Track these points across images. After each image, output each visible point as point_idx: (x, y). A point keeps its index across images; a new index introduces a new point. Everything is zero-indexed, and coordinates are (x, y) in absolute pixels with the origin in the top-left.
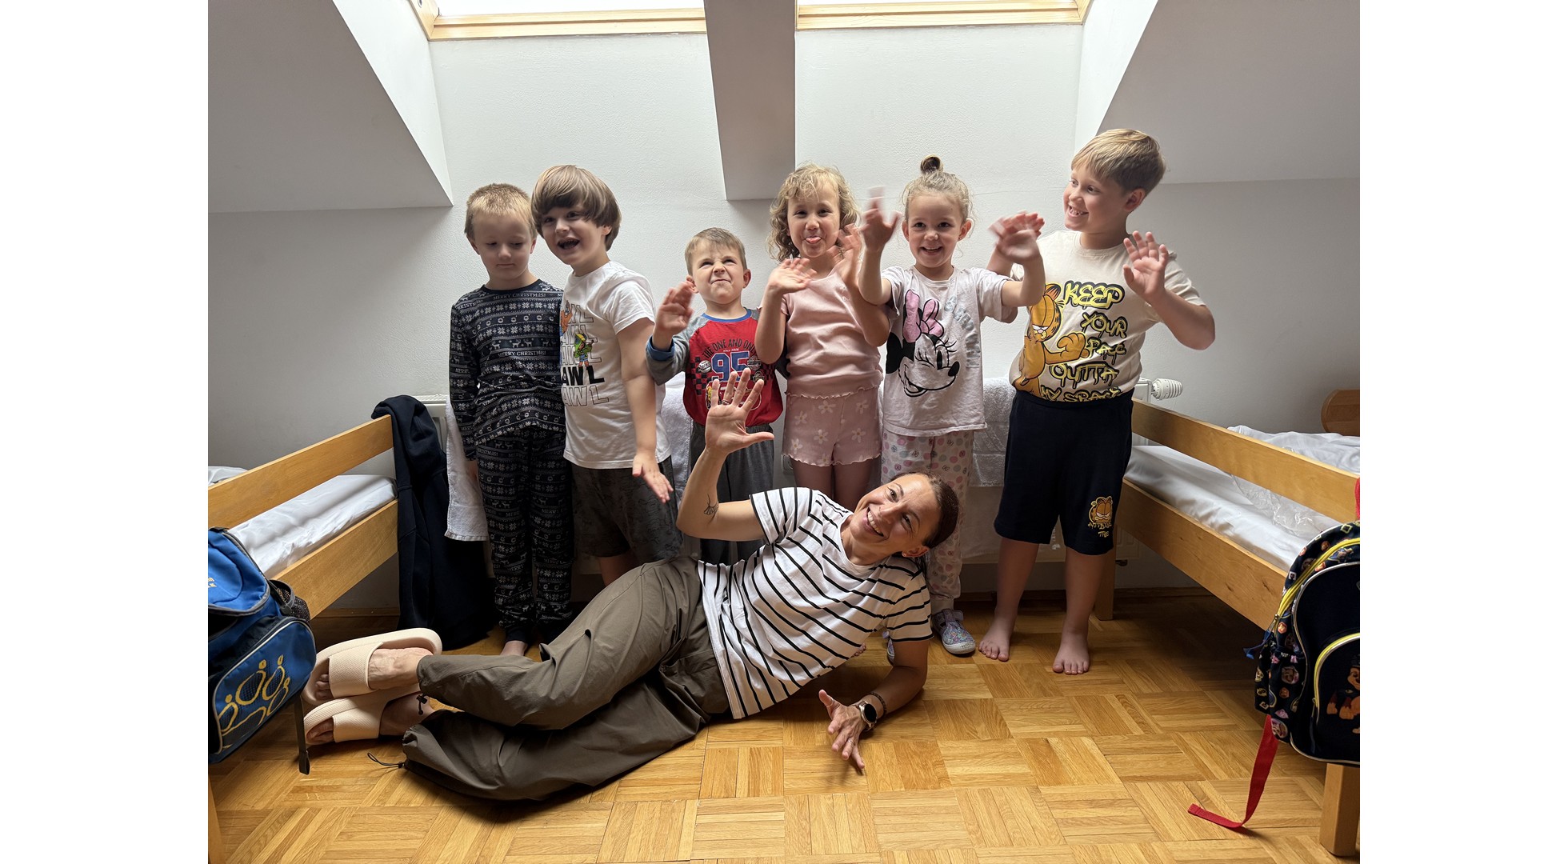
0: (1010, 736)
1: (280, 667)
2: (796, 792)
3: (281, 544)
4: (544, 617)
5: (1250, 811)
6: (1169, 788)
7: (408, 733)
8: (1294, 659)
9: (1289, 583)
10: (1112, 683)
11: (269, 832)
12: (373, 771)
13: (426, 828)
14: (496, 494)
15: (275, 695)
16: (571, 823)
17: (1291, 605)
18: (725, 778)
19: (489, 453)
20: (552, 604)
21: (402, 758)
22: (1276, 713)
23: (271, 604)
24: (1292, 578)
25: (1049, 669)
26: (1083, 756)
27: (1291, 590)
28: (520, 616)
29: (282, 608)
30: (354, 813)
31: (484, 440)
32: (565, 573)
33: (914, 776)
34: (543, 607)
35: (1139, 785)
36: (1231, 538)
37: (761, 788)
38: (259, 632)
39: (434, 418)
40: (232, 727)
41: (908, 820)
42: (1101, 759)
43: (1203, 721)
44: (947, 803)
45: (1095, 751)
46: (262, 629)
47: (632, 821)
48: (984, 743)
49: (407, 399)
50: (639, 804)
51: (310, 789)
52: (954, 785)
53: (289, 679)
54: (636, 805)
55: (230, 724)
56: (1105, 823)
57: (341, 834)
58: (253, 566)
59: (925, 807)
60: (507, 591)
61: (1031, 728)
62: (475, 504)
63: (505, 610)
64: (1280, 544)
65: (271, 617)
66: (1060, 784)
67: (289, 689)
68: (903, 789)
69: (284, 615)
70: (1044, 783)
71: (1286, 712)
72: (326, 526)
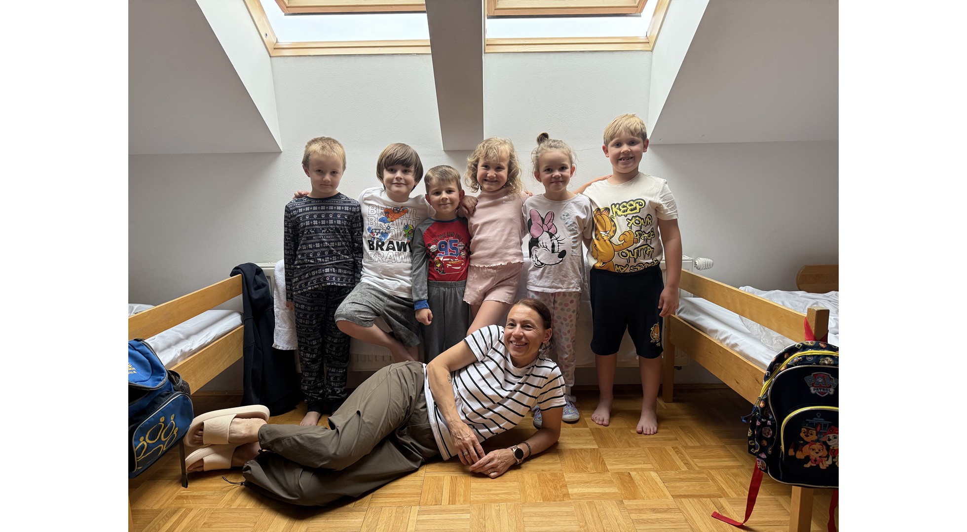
0: (608, 471)
1: (172, 421)
2: (478, 502)
3: (174, 349)
4: (330, 397)
5: (748, 516)
6: (701, 502)
7: (246, 465)
8: (769, 422)
9: (766, 378)
10: (670, 440)
11: (161, 522)
12: (225, 487)
13: (255, 521)
14: (305, 324)
15: (169, 438)
16: (342, 519)
17: (767, 391)
18: (435, 494)
19: (302, 299)
20: (335, 389)
21: (243, 480)
22: (760, 455)
23: (168, 384)
24: (768, 375)
25: (632, 431)
26: (651, 483)
27: (767, 382)
28: (318, 397)
29: (175, 386)
30: (212, 512)
31: (299, 292)
32: (344, 370)
33: (549, 494)
34: (330, 391)
35: (683, 500)
36: (738, 352)
37: (457, 499)
38: (161, 400)
39: (267, 277)
40: (143, 456)
41: (544, 519)
42: (661, 485)
43: (724, 463)
44: (568, 509)
45: (658, 480)
46: (162, 399)
47: (379, 518)
48: (592, 475)
49: (252, 265)
50: (383, 508)
51: (187, 497)
52: (573, 499)
53: (177, 428)
54: (382, 509)
55: (142, 454)
56: (662, 522)
57: (205, 524)
58: (158, 361)
59: (554, 512)
60: (310, 382)
61: (620, 466)
62: (290, 328)
63: (309, 393)
64: (765, 356)
65: (168, 391)
66: (635, 499)
67: (177, 435)
68: (542, 501)
69: (176, 391)
70: (626, 498)
71: (765, 454)
72: (201, 340)
